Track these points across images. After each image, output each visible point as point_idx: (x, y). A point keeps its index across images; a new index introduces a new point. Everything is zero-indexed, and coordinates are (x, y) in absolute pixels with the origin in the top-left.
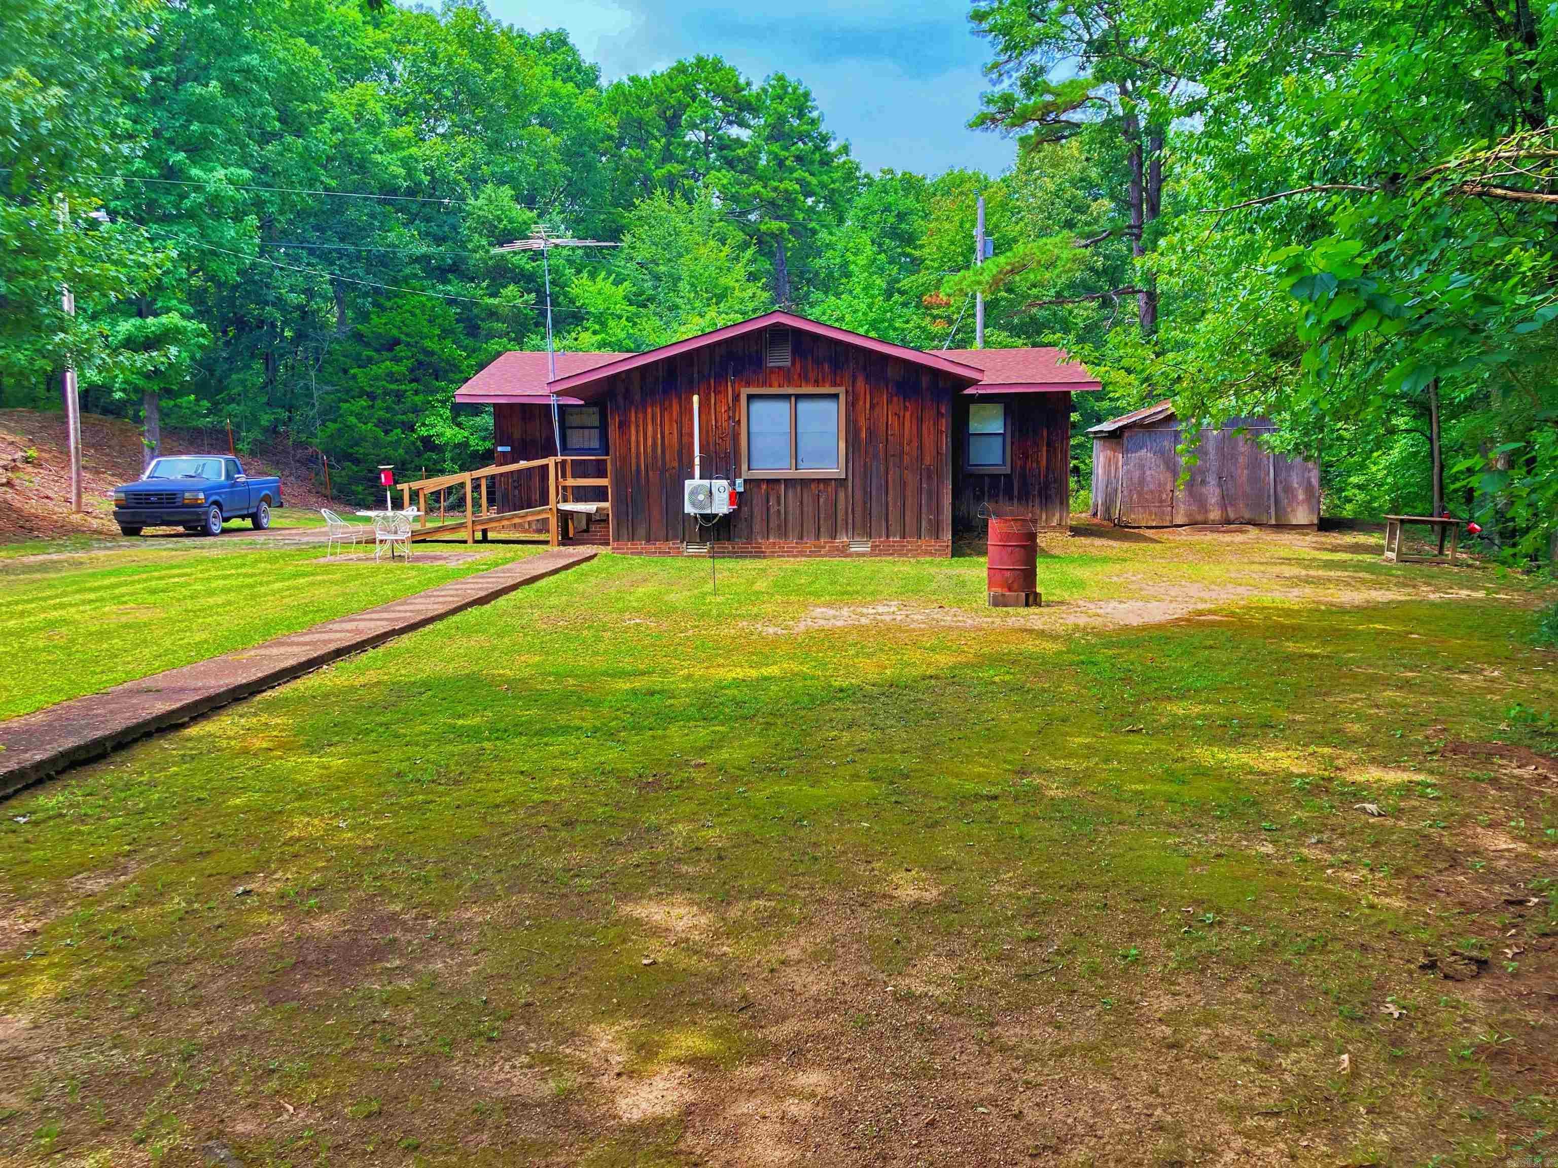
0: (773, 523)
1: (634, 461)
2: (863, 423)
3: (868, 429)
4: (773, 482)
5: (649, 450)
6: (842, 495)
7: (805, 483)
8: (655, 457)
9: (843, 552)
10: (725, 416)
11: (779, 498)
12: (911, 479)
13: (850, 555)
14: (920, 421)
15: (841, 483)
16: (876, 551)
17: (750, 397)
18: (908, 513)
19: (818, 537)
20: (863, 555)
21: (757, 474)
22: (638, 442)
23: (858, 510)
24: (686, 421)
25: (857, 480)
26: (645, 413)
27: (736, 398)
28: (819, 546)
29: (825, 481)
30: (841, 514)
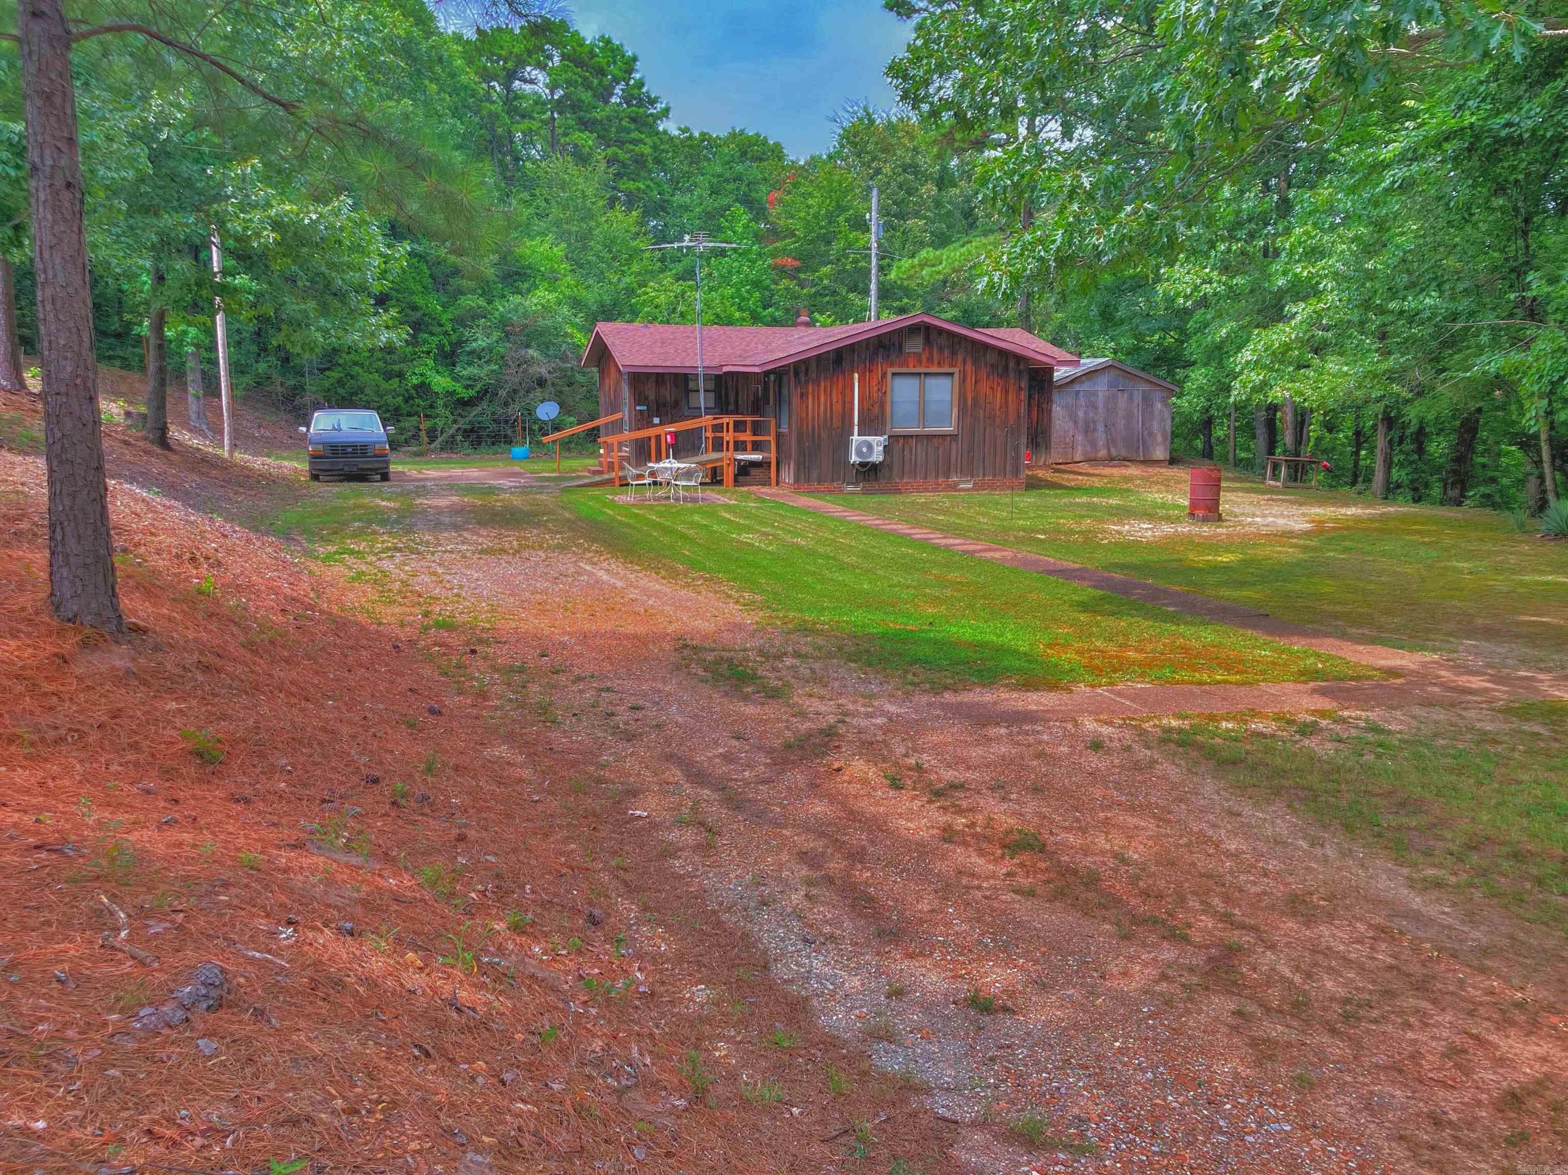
0: (907, 467)
1: (810, 422)
2: (970, 397)
3: (973, 398)
4: (906, 437)
5: (822, 414)
6: (954, 446)
7: (930, 437)
8: (826, 420)
9: (954, 487)
10: (875, 389)
11: (911, 449)
13: (959, 490)
14: (1007, 393)
15: (953, 437)
16: (977, 487)
17: (894, 374)
18: (998, 459)
19: (937, 477)
20: (968, 490)
21: (898, 431)
22: (813, 409)
23: (965, 458)
24: (848, 392)
25: (964, 436)
26: (819, 386)
27: (884, 375)
28: (937, 484)
29: (943, 436)
30: (953, 460)
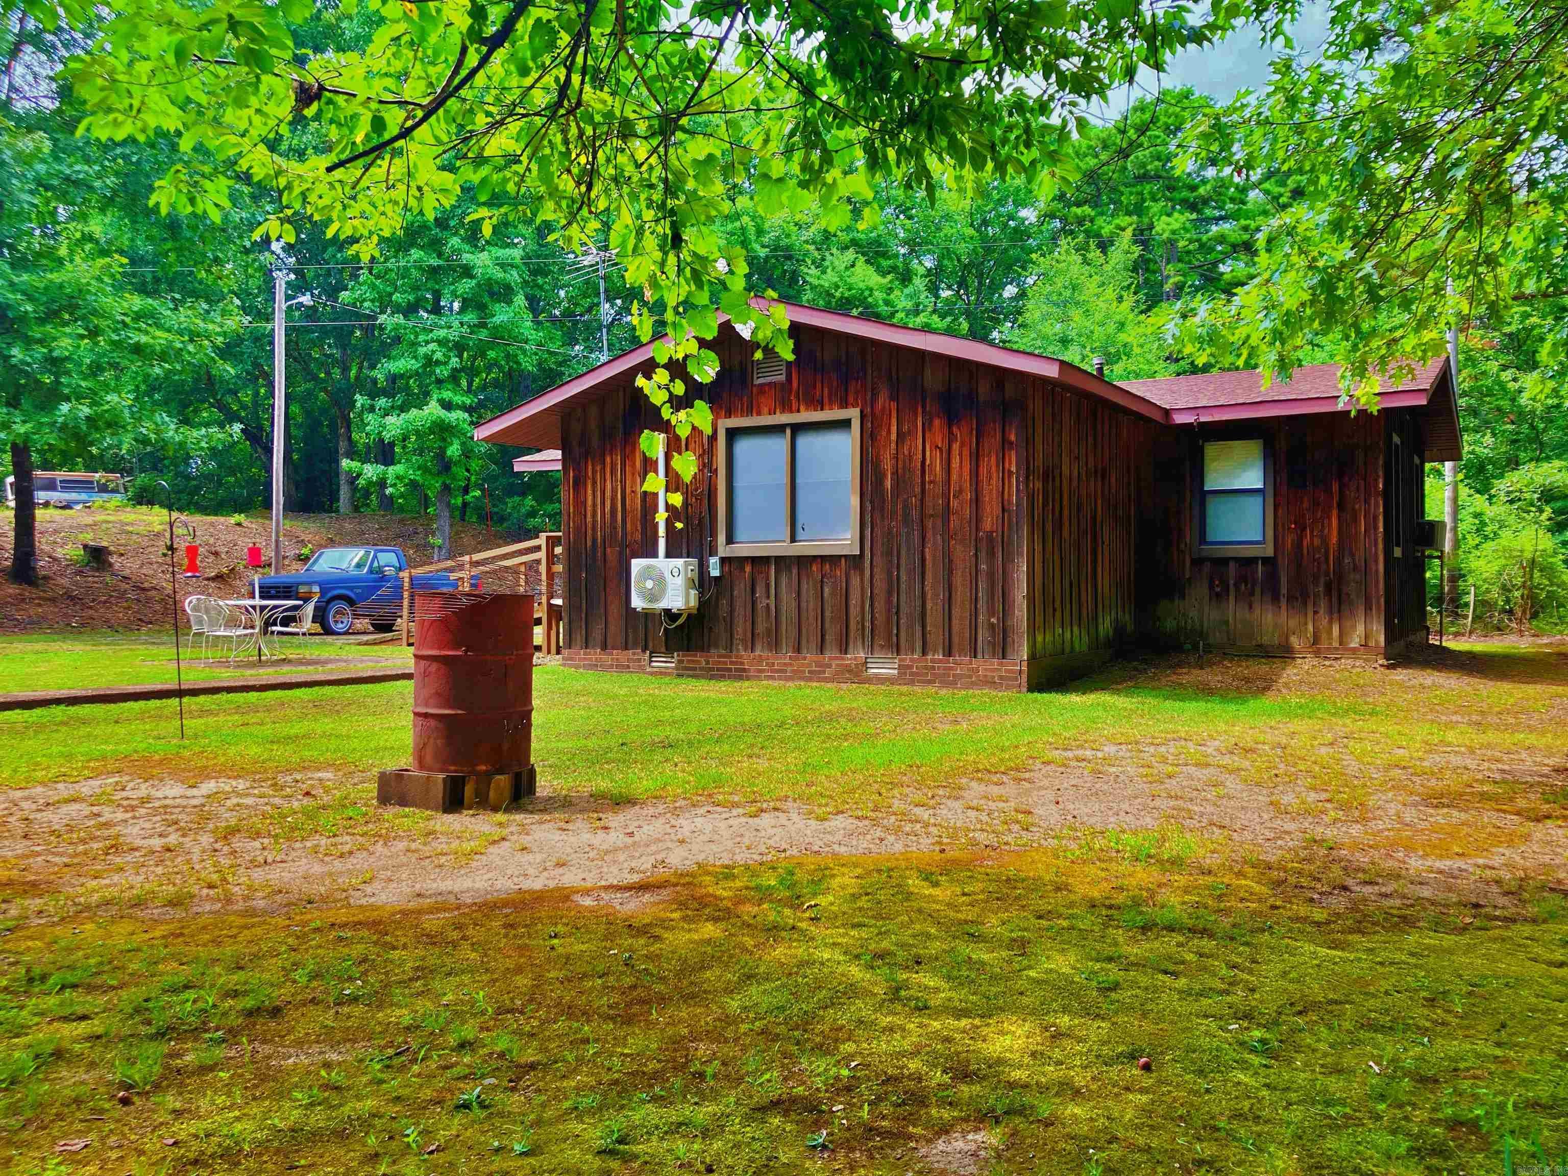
0: (761, 628)
1: (589, 532)
2: (888, 465)
3: (895, 473)
4: (759, 562)
5: (606, 517)
6: (855, 581)
7: (803, 562)
8: (614, 527)
9: (857, 675)
11: (768, 586)
12: (962, 554)
13: (869, 680)
14: (977, 457)
15: (855, 561)
16: (906, 676)
17: (732, 431)
18: (957, 611)
19: (822, 649)
20: (887, 680)
21: (741, 549)
23: (880, 605)
25: (878, 560)
26: (604, 463)
27: (713, 435)
28: (824, 666)
29: (833, 560)
30: (854, 611)
